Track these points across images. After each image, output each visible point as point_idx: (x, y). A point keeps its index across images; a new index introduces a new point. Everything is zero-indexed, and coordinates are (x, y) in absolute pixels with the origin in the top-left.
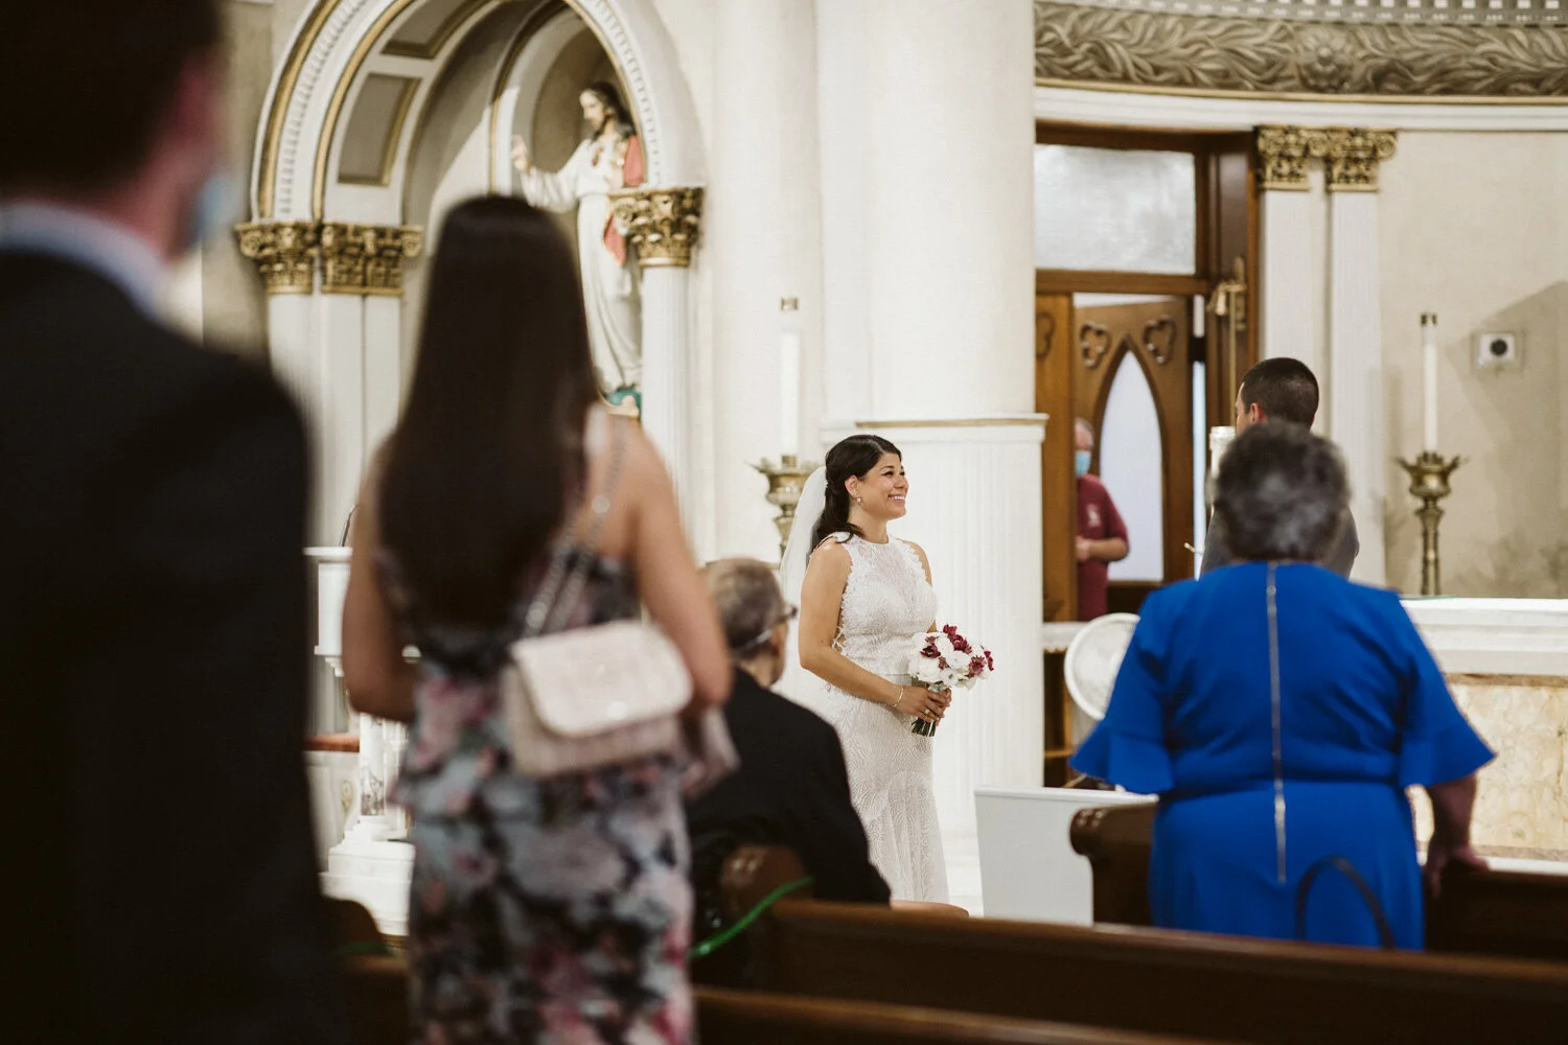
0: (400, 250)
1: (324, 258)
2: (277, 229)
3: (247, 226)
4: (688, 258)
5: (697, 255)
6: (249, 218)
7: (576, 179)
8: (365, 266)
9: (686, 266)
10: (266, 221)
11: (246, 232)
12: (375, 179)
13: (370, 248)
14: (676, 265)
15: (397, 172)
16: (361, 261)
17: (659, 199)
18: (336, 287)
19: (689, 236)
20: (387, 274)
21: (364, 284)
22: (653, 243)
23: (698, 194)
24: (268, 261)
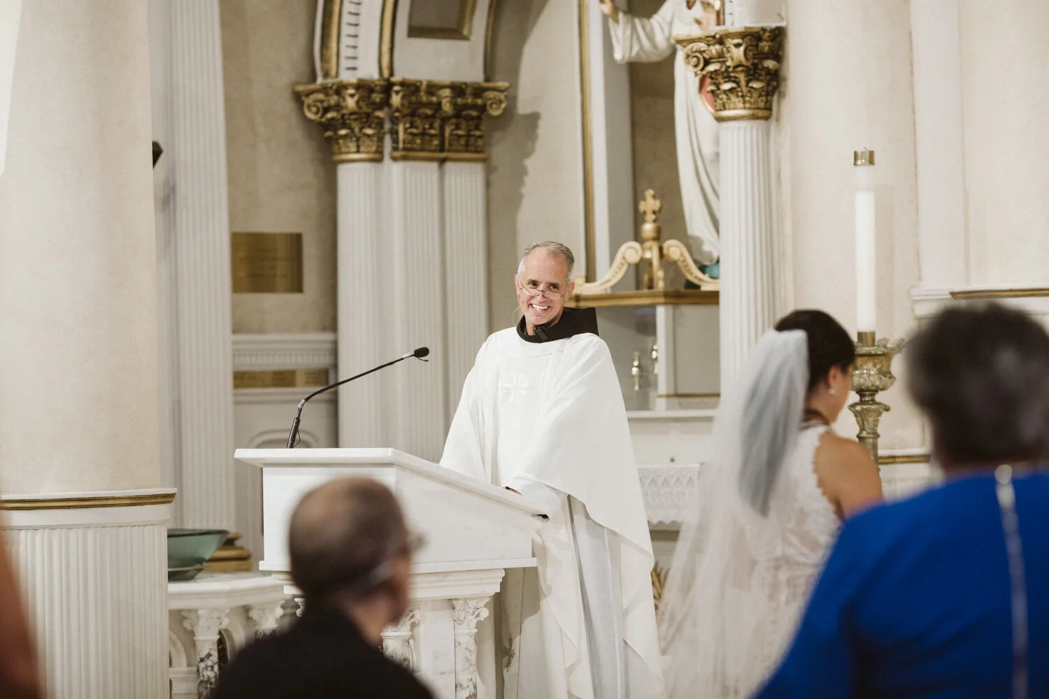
0: (483, 109)
1: (394, 121)
2: (340, 89)
3: (312, 87)
4: (769, 108)
5: (779, 103)
6: (313, 78)
7: (671, 24)
8: (442, 129)
9: (767, 118)
10: (330, 81)
11: (308, 94)
12: (453, 31)
13: (447, 107)
14: (754, 117)
15: (479, 23)
16: (437, 125)
17: (730, 42)
18: (407, 153)
19: (768, 84)
20: (468, 136)
21: (442, 149)
22: (725, 92)
23: (778, 35)
24: (330, 125)
